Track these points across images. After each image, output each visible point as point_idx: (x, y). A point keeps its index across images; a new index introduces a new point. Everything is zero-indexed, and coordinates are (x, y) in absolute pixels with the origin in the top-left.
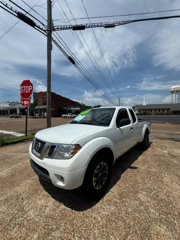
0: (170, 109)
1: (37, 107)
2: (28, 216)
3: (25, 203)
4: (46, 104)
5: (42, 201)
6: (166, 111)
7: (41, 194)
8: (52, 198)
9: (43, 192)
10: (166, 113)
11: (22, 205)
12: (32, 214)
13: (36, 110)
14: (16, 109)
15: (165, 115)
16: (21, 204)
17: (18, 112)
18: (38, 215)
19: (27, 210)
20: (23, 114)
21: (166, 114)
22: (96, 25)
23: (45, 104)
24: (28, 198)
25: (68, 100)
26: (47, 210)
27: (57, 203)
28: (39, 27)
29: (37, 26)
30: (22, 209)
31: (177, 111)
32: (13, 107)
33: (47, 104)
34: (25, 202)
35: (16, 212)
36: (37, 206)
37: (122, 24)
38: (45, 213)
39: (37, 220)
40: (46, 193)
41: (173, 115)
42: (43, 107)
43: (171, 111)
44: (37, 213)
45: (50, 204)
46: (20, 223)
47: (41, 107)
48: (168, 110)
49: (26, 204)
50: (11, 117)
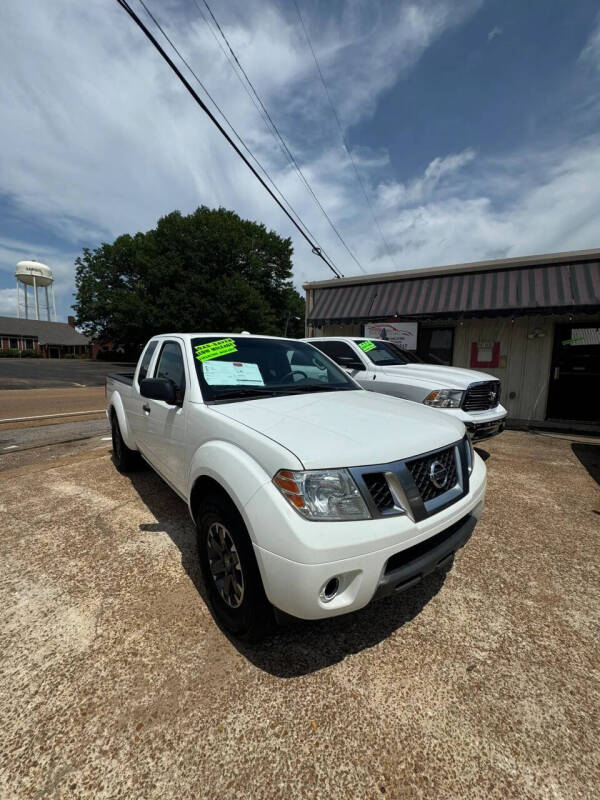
0: (36, 339)
2: (508, 629)
3: (482, 655)
5: (457, 611)
6: (22, 346)
7: (434, 623)
8: (440, 593)
9: (426, 620)
10: (23, 352)
11: (490, 658)
12: (497, 624)
15: (23, 357)
16: (489, 662)
18: (494, 610)
19: (495, 637)
21: (25, 355)
24: (461, 653)
26: (472, 596)
27: (449, 582)
30: (501, 652)
31: (60, 346)
34: (477, 655)
35: (516, 664)
36: (475, 620)
38: (484, 598)
39: (504, 608)
40: (428, 610)
41: (48, 357)
43: (41, 346)
44: (491, 613)
45: (458, 595)
46: (529, 639)
48: (30, 340)
49: (483, 650)
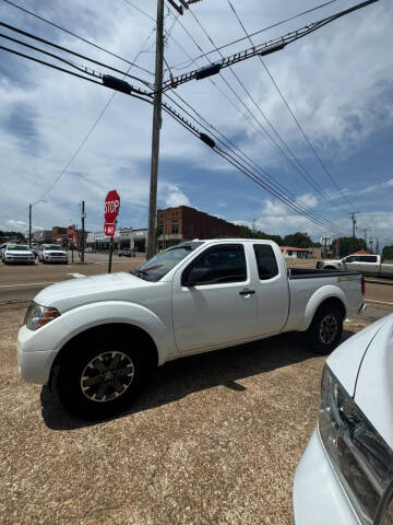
1: (161, 238)
4: (177, 232)
13: (160, 242)
14: (129, 241)
17: (132, 246)
20: (139, 251)
22: (249, 52)
23: (175, 231)
25: (221, 221)
28: (139, 92)
29: (135, 91)
32: (125, 237)
33: (180, 231)
37: (304, 34)
42: (172, 237)
47: (167, 238)
50: (120, 255)
